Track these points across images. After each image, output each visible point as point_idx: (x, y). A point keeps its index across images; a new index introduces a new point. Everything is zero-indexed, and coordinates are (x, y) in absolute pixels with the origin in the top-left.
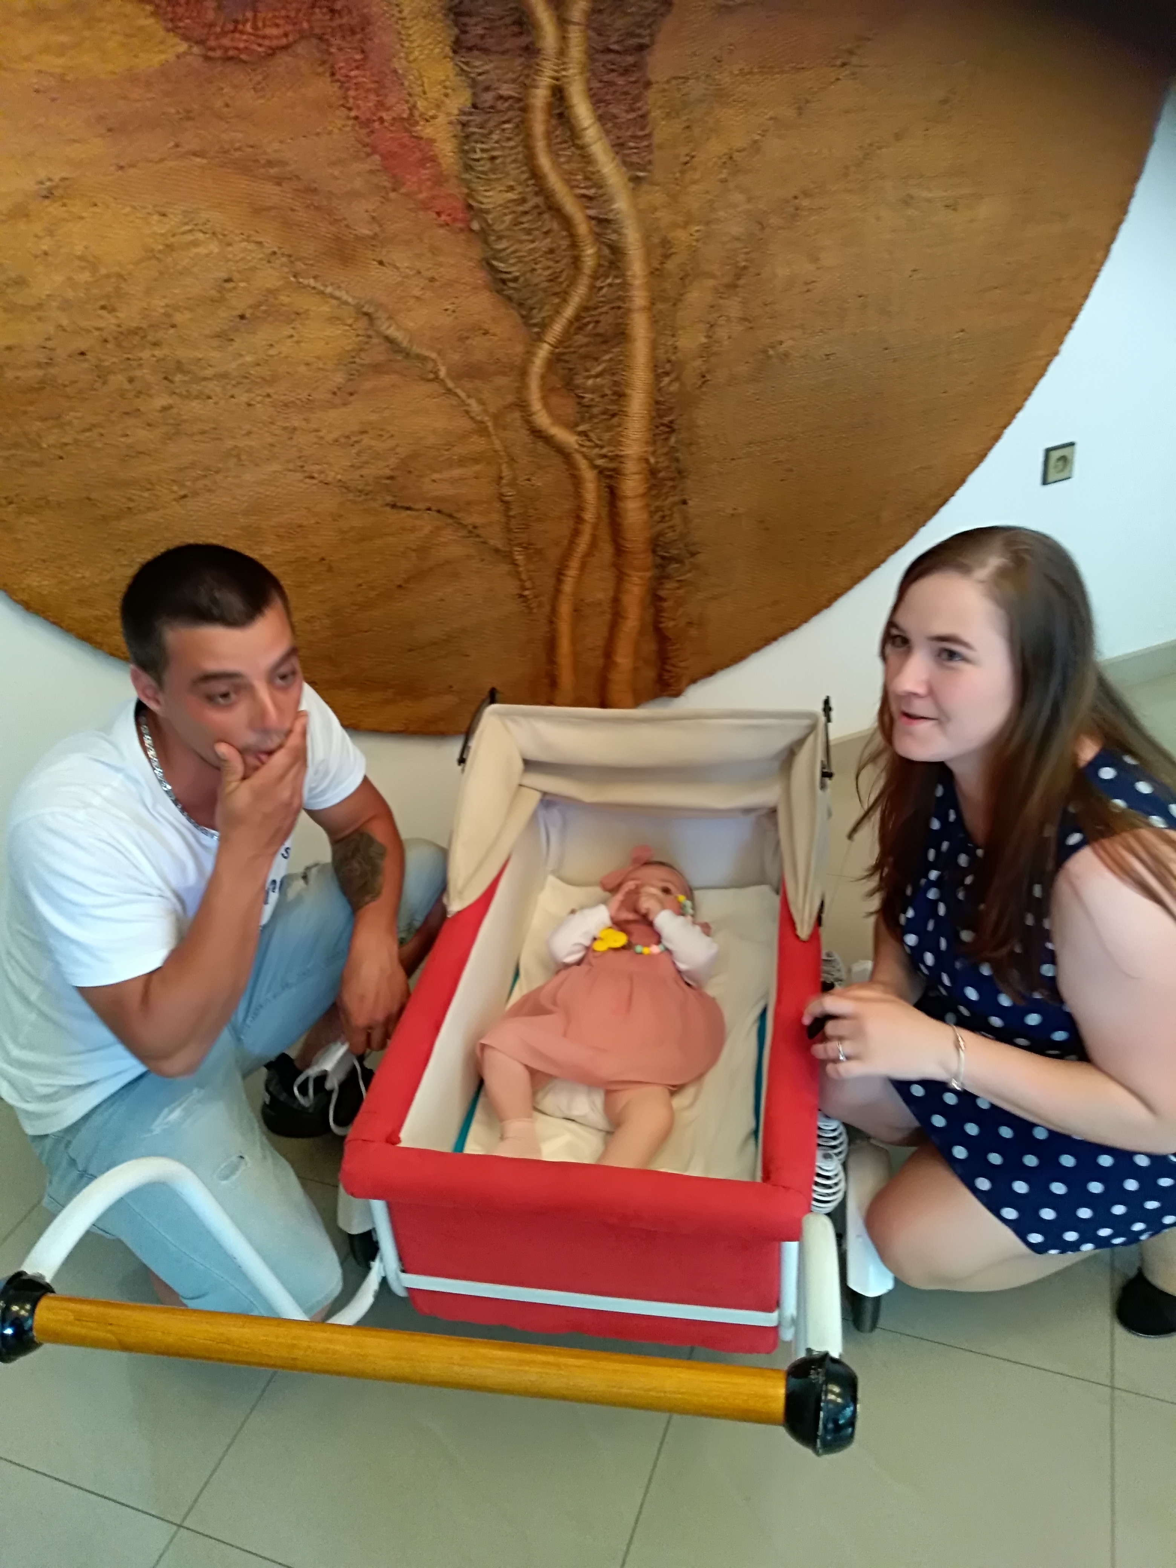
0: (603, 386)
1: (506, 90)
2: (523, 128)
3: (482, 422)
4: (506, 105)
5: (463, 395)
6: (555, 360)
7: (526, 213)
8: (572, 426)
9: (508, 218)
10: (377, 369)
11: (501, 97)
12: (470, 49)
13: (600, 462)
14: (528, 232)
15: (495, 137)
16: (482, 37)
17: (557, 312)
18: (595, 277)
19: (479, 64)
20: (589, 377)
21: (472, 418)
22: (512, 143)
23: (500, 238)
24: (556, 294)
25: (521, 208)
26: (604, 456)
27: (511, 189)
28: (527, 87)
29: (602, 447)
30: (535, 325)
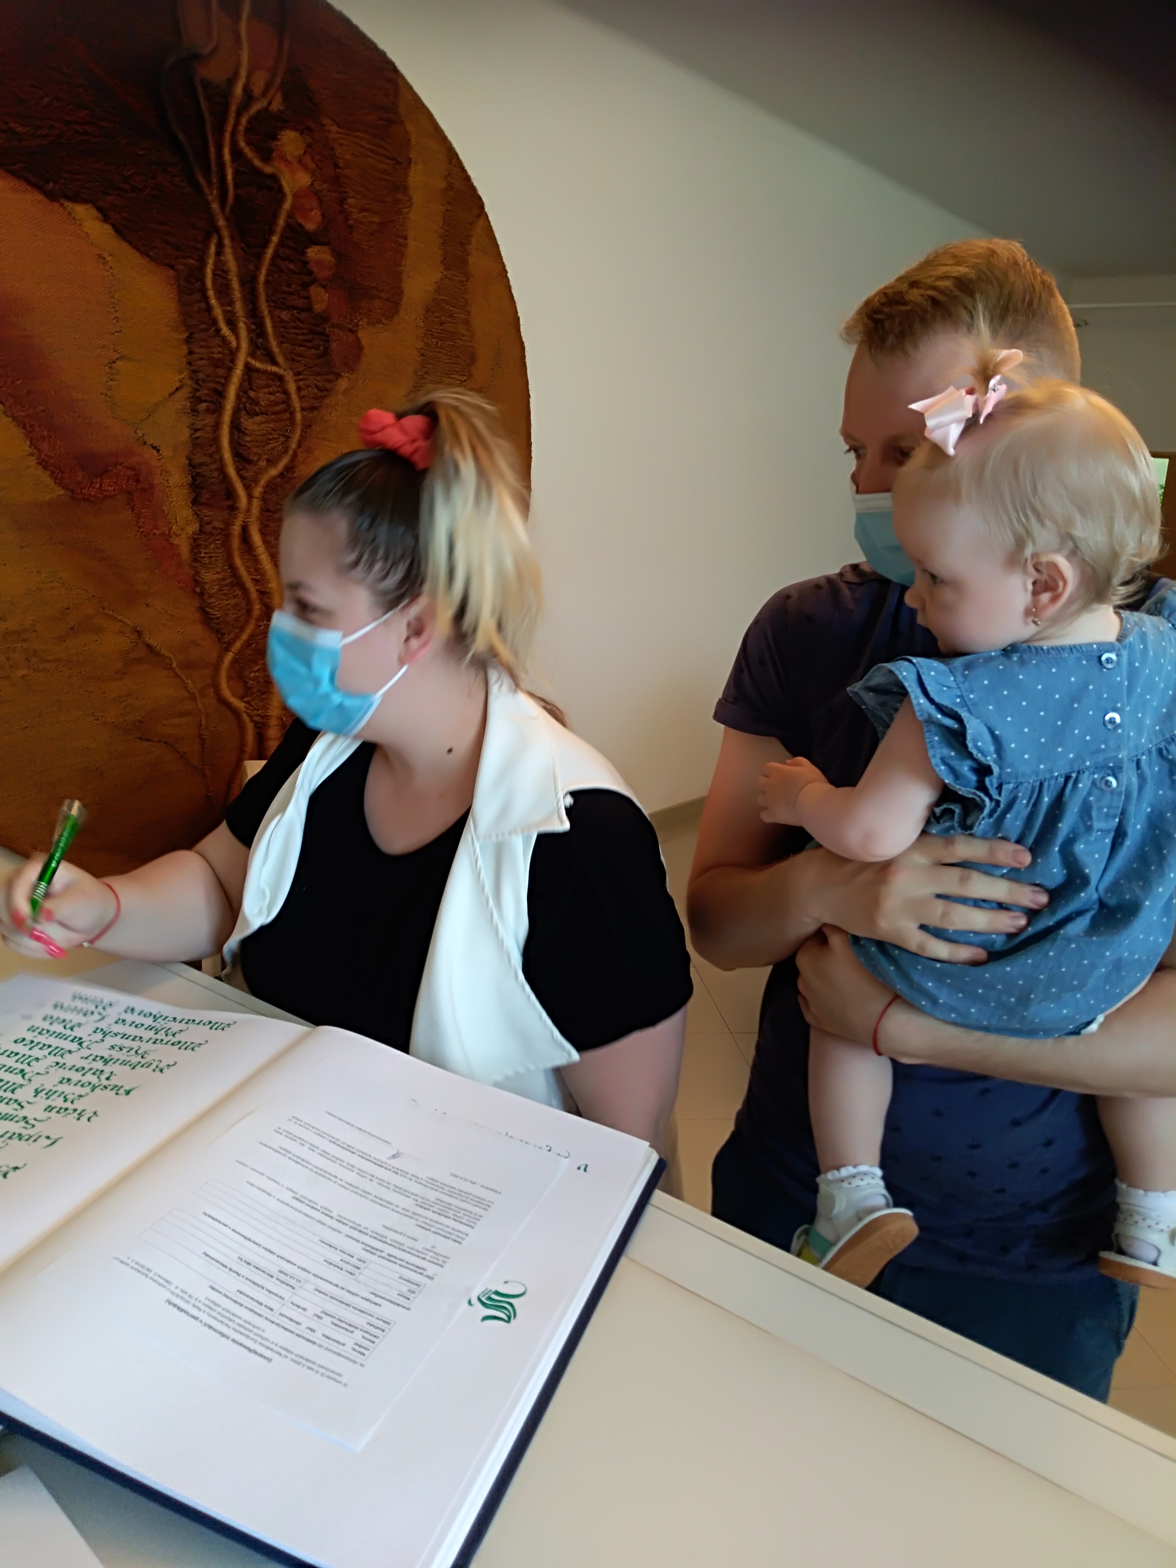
0: (259, 677)
1: (217, 524)
2: (226, 545)
3: (193, 693)
4: (218, 532)
5: (184, 678)
6: (235, 661)
7: (225, 586)
8: (241, 698)
9: (216, 588)
10: (139, 661)
11: (215, 528)
12: (202, 504)
13: (255, 718)
14: (226, 595)
15: (212, 547)
16: (208, 499)
17: (237, 637)
18: (258, 620)
19: (206, 511)
20: (252, 672)
21: (189, 692)
22: (220, 551)
23: (211, 597)
24: (237, 627)
25: (222, 583)
26: (259, 715)
27: (218, 573)
28: (228, 524)
29: (258, 710)
30: (225, 643)
